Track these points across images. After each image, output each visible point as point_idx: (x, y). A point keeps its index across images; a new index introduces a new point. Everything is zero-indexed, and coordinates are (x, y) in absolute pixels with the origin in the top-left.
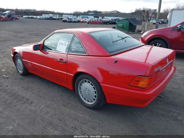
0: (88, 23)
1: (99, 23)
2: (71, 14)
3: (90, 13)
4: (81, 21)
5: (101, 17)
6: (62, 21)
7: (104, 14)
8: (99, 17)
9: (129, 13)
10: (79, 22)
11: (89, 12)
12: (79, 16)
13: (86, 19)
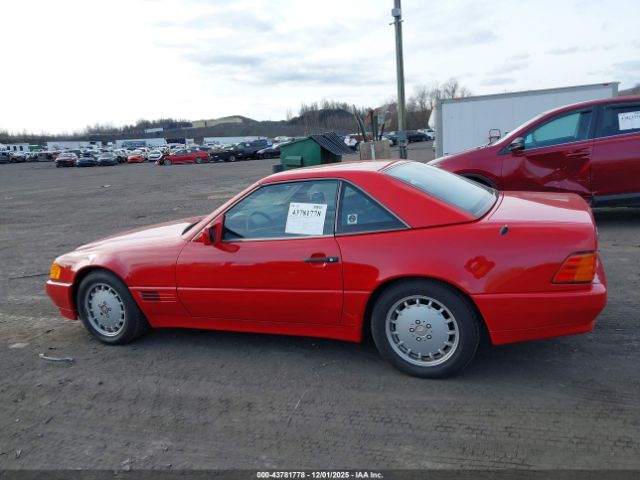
0: (162, 162)
1: (203, 159)
2: (76, 138)
3: (149, 131)
4: (129, 158)
5: (192, 140)
6: (54, 164)
7: (199, 129)
8: (187, 140)
9: (283, 122)
10: (121, 161)
11: (145, 125)
12: (110, 143)
13: (144, 151)
